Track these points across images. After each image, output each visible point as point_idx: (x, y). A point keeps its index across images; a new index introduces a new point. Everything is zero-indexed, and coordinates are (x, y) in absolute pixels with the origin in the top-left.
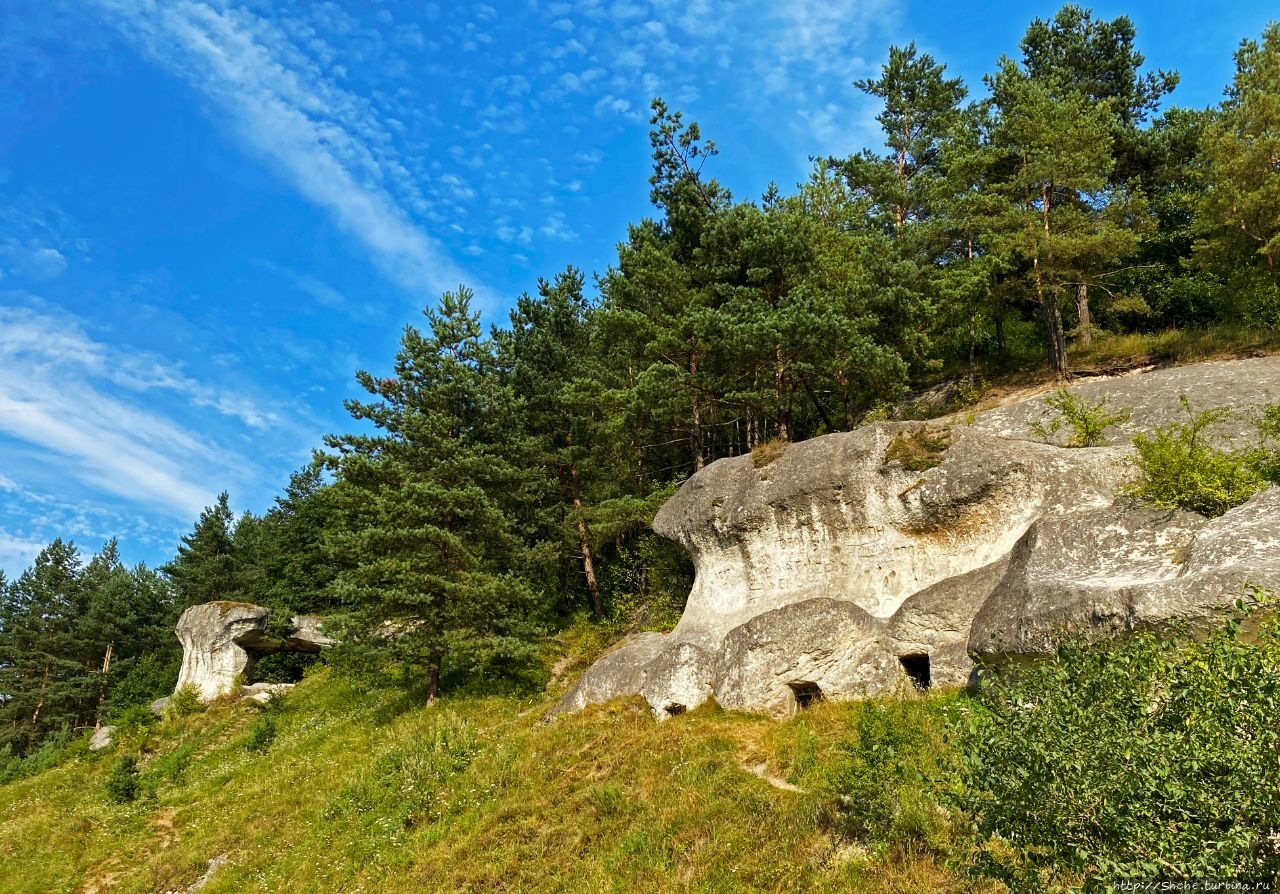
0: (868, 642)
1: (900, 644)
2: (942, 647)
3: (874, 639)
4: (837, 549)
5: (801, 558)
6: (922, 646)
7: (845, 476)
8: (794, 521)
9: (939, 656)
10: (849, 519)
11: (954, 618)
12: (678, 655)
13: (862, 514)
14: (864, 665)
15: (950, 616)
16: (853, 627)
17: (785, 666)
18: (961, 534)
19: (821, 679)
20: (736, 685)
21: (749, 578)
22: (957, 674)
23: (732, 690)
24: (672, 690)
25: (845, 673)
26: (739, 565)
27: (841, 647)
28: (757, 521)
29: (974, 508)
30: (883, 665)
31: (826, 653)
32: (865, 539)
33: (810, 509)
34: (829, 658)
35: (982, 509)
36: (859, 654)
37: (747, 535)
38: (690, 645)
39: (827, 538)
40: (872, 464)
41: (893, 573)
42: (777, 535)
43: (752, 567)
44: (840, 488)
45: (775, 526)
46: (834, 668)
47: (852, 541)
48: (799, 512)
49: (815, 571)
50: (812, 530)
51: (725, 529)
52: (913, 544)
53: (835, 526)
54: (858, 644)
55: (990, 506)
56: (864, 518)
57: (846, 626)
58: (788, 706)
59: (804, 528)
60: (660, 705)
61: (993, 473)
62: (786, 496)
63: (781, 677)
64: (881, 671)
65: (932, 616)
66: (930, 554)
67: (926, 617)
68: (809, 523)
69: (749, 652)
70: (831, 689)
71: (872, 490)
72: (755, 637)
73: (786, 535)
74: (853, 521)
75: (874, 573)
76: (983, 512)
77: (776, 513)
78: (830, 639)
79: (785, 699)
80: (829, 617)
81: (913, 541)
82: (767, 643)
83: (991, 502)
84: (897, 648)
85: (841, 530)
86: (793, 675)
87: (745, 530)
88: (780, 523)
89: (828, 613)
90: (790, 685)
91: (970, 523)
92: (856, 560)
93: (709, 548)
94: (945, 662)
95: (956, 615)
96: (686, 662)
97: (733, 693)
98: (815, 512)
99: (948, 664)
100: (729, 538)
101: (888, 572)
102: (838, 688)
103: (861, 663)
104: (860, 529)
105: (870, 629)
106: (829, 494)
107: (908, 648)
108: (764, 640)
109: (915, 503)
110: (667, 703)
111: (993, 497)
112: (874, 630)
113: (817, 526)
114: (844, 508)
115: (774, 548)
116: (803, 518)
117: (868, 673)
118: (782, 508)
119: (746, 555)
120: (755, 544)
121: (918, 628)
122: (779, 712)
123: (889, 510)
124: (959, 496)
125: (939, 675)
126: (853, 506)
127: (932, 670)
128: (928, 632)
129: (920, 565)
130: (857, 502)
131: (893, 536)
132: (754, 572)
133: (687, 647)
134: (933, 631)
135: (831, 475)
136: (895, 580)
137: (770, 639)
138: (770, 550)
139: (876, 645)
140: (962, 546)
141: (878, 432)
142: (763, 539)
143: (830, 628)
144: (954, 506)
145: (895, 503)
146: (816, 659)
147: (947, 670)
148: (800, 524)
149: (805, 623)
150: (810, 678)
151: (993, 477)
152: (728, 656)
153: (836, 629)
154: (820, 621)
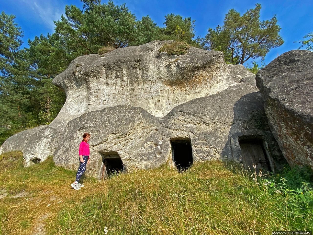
0: (151, 130)
1: (171, 131)
2: (199, 134)
3: (155, 128)
4: (133, 90)
5: (115, 92)
6: (185, 133)
7: (141, 56)
8: (114, 75)
9: (198, 139)
10: (140, 76)
11: (206, 118)
12: (44, 132)
13: (146, 74)
14: (148, 143)
15: (204, 117)
16: (143, 120)
17: (99, 141)
18: (192, 86)
19: (120, 149)
20: (67, 151)
21: (88, 99)
22: (212, 152)
23: (63, 154)
24: (37, 150)
25: (136, 147)
26: (85, 93)
27: (135, 131)
28: (96, 73)
29: (201, 73)
30: (160, 143)
31: (125, 135)
32: (147, 86)
33: (122, 70)
34: (128, 137)
35: (204, 73)
36: (145, 136)
37: (90, 79)
38: (51, 128)
39: (129, 85)
40: (153, 54)
41: (159, 101)
42: (105, 81)
43: (91, 94)
44: (138, 61)
45: (105, 76)
46: (130, 143)
47: (140, 87)
48: (117, 71)
49: (122, 98)
50: (122, 80)
51: (80, 75)
52: (169, 89)
53: (133, 80)
54: (145, 130)
55: (209, 72)
56: (147, 76)
57: (139, 119)
58: (97, 166)
59: (119, 79)
60: (28, 158)
61: (214, 56)
62: (112, 62)
63: (95, 148)
64: (159, 147)
65: (192, 116)
66: (177, 94)
67: (188, 117)
68: (121, 77)
69: (78, 132)
70: (127, 157)
71: (152, 64)
72: (83, 123)
73: (110, 81)
74: (142, 78)
75: (150, 100)
76: (205, 75)
77: (106, 70)
78: (129, 126)
79: (95, 161)
80: (130, 114)
81: (169, 88)
82: (90, 127)
83: (210, 70)
84: (169, 134)
85: (135, 82)
86: (103, 147)
87: (89, 76)
88: (108, 75)
89: (129, 112)
90: (100, 152)
91: (197, 80)
92: (142, 94)
93: (72, 86)
94: (203, 144)
95: (208, 116)
96: (46, 136)
97: (63, 156)
98: (125, 72)
99: (206, 145)
100: (81, 80)
101: (157, 100)
102: (132, 156)
103: (146, 141)
104: (144, 82)
105: (153, 123)
106: (132, 64)
107: (177, 134)
108: (89, 125)
109: (174, 68)
110: (32, 157)
111: (211, 68)
112: (155, 123)
113: (125, 79)
114: (138, 71)
115: (102, 87)
116: (118, 74)
117: (151, 147)
118: (109, 68)
119: (89, 89)
120: (94, 84)
121: (183, 123)
122: (91, 169)
123: (160, 72)
124: (196, 65)
125: (199, 152)
126: (143, 70)
127: (193, 148)
128: (189, 125)
129: (171, 98)
130: (144, 69)
131: (160, 85)
132: (91, 96)
133: (49, 128)
134: (193, 125)
135: (134, 55)
136: (160, 103)
137: (92, 125)
138: (100, 87)
139: (155, 132)
140: (193, 91)
141: (156, 43)
142: (98, 82)
143: (130, 120)
144: (193, 71)
145: (163, 69)
146: (119, 138)
147: (204, 148)
148: (117, 77)
149: (115, 117)
150: (114, 149)
151: (214, 57)
152: (66, 134)
153: (134, 121)
154: (124, 116)
